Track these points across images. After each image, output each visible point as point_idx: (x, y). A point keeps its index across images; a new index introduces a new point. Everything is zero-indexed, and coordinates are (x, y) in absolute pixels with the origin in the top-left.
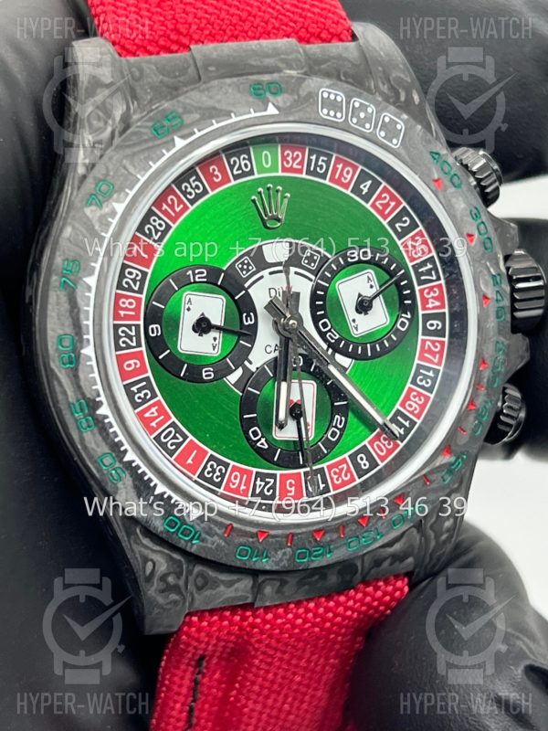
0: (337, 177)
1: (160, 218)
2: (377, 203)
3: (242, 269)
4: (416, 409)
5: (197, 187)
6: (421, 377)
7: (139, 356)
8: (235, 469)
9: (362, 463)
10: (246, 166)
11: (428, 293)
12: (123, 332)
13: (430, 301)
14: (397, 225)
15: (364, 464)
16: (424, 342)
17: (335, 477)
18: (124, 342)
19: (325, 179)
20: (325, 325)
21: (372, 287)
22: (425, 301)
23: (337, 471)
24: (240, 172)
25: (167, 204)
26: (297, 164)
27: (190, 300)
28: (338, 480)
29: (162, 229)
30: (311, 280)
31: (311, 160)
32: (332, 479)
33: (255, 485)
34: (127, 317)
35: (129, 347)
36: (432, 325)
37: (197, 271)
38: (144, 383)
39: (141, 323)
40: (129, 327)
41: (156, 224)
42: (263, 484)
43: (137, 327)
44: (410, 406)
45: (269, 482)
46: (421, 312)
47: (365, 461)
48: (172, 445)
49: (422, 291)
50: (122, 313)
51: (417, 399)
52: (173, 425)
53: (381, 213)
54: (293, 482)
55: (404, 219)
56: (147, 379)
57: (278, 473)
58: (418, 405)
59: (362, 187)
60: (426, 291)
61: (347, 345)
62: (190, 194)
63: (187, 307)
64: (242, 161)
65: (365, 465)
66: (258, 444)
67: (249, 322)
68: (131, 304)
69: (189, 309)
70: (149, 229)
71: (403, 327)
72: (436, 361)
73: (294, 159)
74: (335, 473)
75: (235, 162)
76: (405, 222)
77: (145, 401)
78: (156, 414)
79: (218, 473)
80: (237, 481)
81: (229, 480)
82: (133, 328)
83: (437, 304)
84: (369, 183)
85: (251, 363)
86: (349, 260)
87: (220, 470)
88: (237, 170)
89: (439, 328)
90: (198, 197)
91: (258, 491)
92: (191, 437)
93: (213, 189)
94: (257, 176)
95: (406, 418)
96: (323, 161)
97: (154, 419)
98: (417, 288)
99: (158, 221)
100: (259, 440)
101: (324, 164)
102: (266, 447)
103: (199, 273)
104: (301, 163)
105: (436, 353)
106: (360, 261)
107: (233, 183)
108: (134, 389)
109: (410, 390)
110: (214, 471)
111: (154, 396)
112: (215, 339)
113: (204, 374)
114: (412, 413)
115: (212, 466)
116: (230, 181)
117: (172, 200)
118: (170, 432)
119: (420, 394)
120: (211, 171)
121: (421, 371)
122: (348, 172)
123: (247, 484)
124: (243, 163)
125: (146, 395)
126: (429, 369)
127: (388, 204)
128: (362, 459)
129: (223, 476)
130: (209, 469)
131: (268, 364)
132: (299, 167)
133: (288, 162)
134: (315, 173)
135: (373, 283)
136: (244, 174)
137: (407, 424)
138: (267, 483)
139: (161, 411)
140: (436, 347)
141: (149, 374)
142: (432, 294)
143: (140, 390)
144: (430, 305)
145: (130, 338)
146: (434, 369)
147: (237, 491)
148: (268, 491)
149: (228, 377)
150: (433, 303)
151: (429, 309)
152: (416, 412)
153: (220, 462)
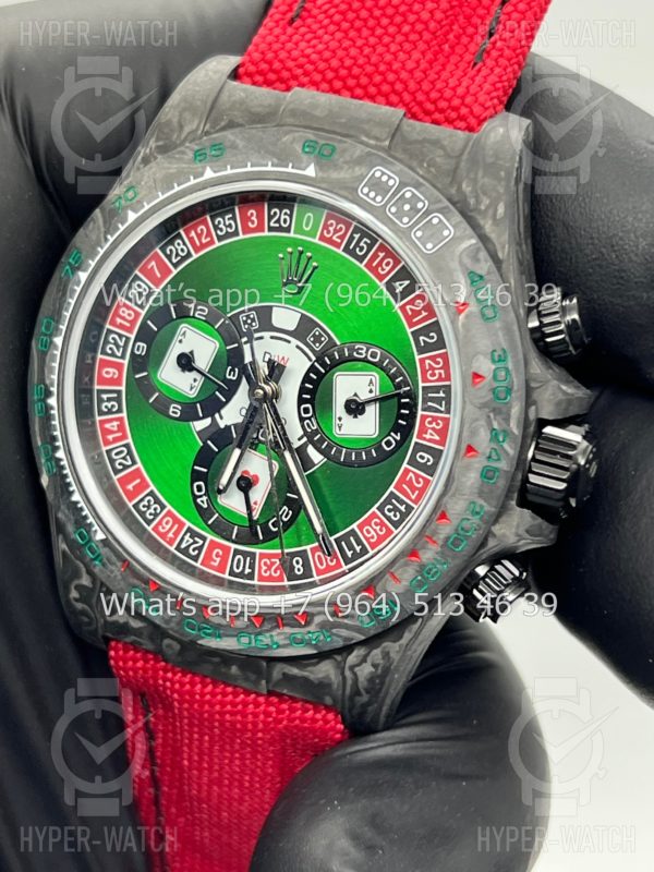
0: (374, 264)
1: (184, 244)
2: (408, 307)
3: (245, 322)
4: (373, 537)
5: (230, 226)
6: (391, 507)
7: (119, 367)
8: (169, 514)
9: (297, 567)
10: (285, 221)
11: (430, 423)
12: (113, 339)
13: (430, 431)
14: (421, 338)
15: (299, 568)
16: (407, 471)
17: (264, 568)
18: (111, 349)
19: (361, 262)
20: (306, 411)
21: (371, 391)
22: (423, 430)
23: (268, 562)
24: (277, 225)
25: (196, 233)
26: (338, 237)
27: (184, 333)
28: (266, 572)
29: (183, 254)
30: (310, 360)
31: (354, 238)
32: (260, 567)
33: (182, 539)
34: (121, 326)
35: (113, 355)
36: (422, 457)
37: (199, 307)
38: (115, 395)
39: (133, 337)
40: (120, 336)
41: (179, 248)
42: (191, 541)
43: (128, 339)
44: (368, 532)
45: (197, 542)
46: (415, 439)
47: (300, 566)
48: (120, 464)
49: (424, 418)
50: (119, 321)
51: (378, 528)
52: (127, 446)
53: (408, 318)
54: (221, 553)
55: (432, 334)
56: (119, 392)
57: (210, 537)
58: (377, 534)
59: (398, 283)
60: (430, 419)
61: (322, 440)
62: (221, 230)
63: (180, 338)
64: (283, 215)
65: (299, 570)
66: (199, 500)
67: (231, 377)
68: (129, 315)
69: (180, 341)
70: (171, 250)
71: (388, 447)
72: (413, 497)
73: (336, 231)
74: (265, 564)
75: (275, 213)
76: (433, 338)
77: (110, 412)
78: (115, 429)
79: (152, 511)
80: (168, 527)
81: (160, 523)
82: (124, 339)
83: (437, 438)
84: (407, 282)
85: (221, 418)
86: (355, 354)
87: (155, 509)
88: (275, 222)
89: (429, 464)
90: (228, 235)
91: (183, 545)
92: (139, 464)
93: (244, 233)
94: (292, 235)
95: (359, 542)
96: (366, 243)
97: (112, 432)
98: (420, 413)
99: (182, 246)
100: (201, 496)
101: (365, 246)
102: (205, 506)
103: (201, 310)
104: (342, 237)
105: (417, 488)
106: (365, 360)
107: (266, 233)
108: (105, 396)
109: (374, 515)
110: (149, 507)
111: (120, 411)
112: (195, 380)
113: (171, 409)
114: (367, 539)
115: (149, 501)
116: (263, 231)
117: (202, 230)
118: (121, 452)
119: (382, 524)
120: (249, 214)
121: (393, 501)
122: (388, 264)
123: (176, 534)
124: (283, 217)
125: (113, 406)
126: (402, 502)
127: (419, 313)
128: (298, 562)
129: (156, 515)
130: (145, 503)
131: (235, 425)
132: (339, 241)
133: (329, 232)
134: (352, 253)
135: (373, 389)
136: (280, 229)
137: (358, 549)
138: (195, 542)
139: (121, 428)
140: (419, 483)
141: (123, 388)
142: (434, 425)
143: (109, 400)
144: (428, 436)
145: (118, 347)
146: (407, 505)
147: (163, 536)
148: (194, 550)
149: (195, 423)
150: (431, 434)
151: (425, 439)
152: (372, 540)
153: (157, 501)
